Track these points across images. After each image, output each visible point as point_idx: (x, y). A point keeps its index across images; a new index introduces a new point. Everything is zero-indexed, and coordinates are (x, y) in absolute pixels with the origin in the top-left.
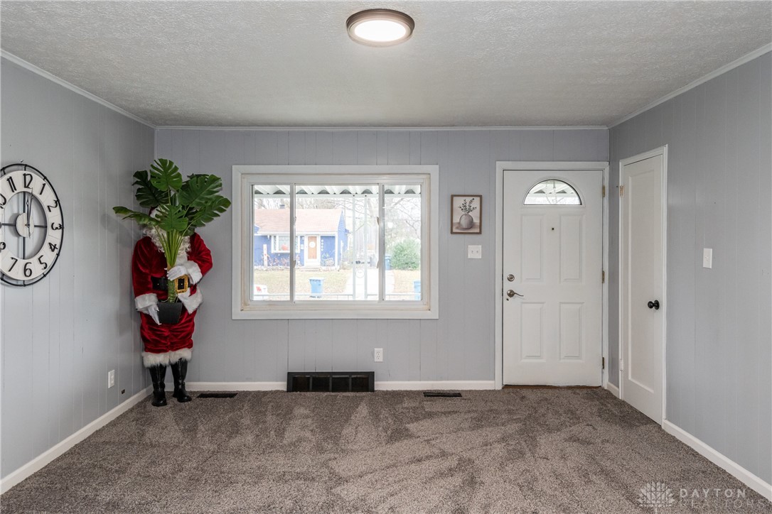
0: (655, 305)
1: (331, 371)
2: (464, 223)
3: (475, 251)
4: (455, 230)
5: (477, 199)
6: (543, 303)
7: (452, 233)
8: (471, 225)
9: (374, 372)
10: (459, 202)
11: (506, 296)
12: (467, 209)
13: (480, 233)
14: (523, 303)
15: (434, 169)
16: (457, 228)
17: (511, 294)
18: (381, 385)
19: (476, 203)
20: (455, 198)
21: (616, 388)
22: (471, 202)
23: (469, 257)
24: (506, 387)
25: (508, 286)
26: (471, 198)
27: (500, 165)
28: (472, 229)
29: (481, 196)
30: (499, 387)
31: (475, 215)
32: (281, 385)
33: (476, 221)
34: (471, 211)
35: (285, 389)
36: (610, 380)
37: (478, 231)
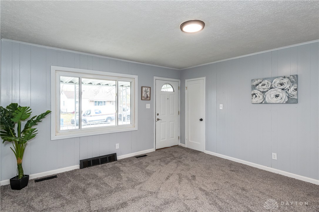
0: (201, 120)
1: (99, 156)
2: (145, 96)
3: (148, 106)
4: (143, 99)
5: (149, 88)
6: (165, 122)
7: (142, 99)
8: (147, 97)
9: (116, 153)
10: (144, 89)
11: (157, 120)
12: (146, 92)
13: (150, 100)
14: (161, 122)
15: (136, 77)
16: (143, 98)
17: (158, 120)
18: (119, 158)
19: (149, 90)
20: (143, 88)
21: (184, 145)
22: (147, 89)
23: (147, 108)
24: (157, 150)
25: (157, 117)
26: (147, 88)
27: (155, 78)
28: (148, 98)
29: (150, 88)
30: (154, 150)
31: (148, 93)
32: (77, 167)
33: (149, 96)
34: (147, 92)
35: (79, 168)
36: (180, 143)
37: (149, 99)
